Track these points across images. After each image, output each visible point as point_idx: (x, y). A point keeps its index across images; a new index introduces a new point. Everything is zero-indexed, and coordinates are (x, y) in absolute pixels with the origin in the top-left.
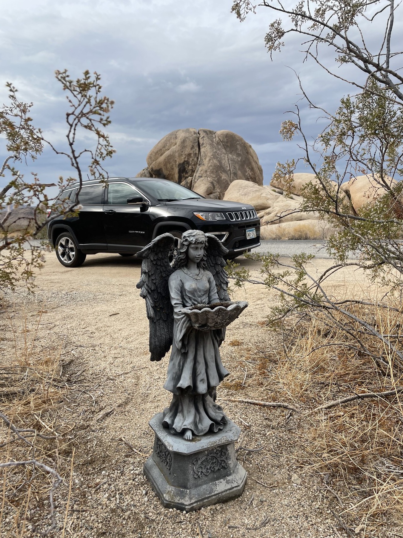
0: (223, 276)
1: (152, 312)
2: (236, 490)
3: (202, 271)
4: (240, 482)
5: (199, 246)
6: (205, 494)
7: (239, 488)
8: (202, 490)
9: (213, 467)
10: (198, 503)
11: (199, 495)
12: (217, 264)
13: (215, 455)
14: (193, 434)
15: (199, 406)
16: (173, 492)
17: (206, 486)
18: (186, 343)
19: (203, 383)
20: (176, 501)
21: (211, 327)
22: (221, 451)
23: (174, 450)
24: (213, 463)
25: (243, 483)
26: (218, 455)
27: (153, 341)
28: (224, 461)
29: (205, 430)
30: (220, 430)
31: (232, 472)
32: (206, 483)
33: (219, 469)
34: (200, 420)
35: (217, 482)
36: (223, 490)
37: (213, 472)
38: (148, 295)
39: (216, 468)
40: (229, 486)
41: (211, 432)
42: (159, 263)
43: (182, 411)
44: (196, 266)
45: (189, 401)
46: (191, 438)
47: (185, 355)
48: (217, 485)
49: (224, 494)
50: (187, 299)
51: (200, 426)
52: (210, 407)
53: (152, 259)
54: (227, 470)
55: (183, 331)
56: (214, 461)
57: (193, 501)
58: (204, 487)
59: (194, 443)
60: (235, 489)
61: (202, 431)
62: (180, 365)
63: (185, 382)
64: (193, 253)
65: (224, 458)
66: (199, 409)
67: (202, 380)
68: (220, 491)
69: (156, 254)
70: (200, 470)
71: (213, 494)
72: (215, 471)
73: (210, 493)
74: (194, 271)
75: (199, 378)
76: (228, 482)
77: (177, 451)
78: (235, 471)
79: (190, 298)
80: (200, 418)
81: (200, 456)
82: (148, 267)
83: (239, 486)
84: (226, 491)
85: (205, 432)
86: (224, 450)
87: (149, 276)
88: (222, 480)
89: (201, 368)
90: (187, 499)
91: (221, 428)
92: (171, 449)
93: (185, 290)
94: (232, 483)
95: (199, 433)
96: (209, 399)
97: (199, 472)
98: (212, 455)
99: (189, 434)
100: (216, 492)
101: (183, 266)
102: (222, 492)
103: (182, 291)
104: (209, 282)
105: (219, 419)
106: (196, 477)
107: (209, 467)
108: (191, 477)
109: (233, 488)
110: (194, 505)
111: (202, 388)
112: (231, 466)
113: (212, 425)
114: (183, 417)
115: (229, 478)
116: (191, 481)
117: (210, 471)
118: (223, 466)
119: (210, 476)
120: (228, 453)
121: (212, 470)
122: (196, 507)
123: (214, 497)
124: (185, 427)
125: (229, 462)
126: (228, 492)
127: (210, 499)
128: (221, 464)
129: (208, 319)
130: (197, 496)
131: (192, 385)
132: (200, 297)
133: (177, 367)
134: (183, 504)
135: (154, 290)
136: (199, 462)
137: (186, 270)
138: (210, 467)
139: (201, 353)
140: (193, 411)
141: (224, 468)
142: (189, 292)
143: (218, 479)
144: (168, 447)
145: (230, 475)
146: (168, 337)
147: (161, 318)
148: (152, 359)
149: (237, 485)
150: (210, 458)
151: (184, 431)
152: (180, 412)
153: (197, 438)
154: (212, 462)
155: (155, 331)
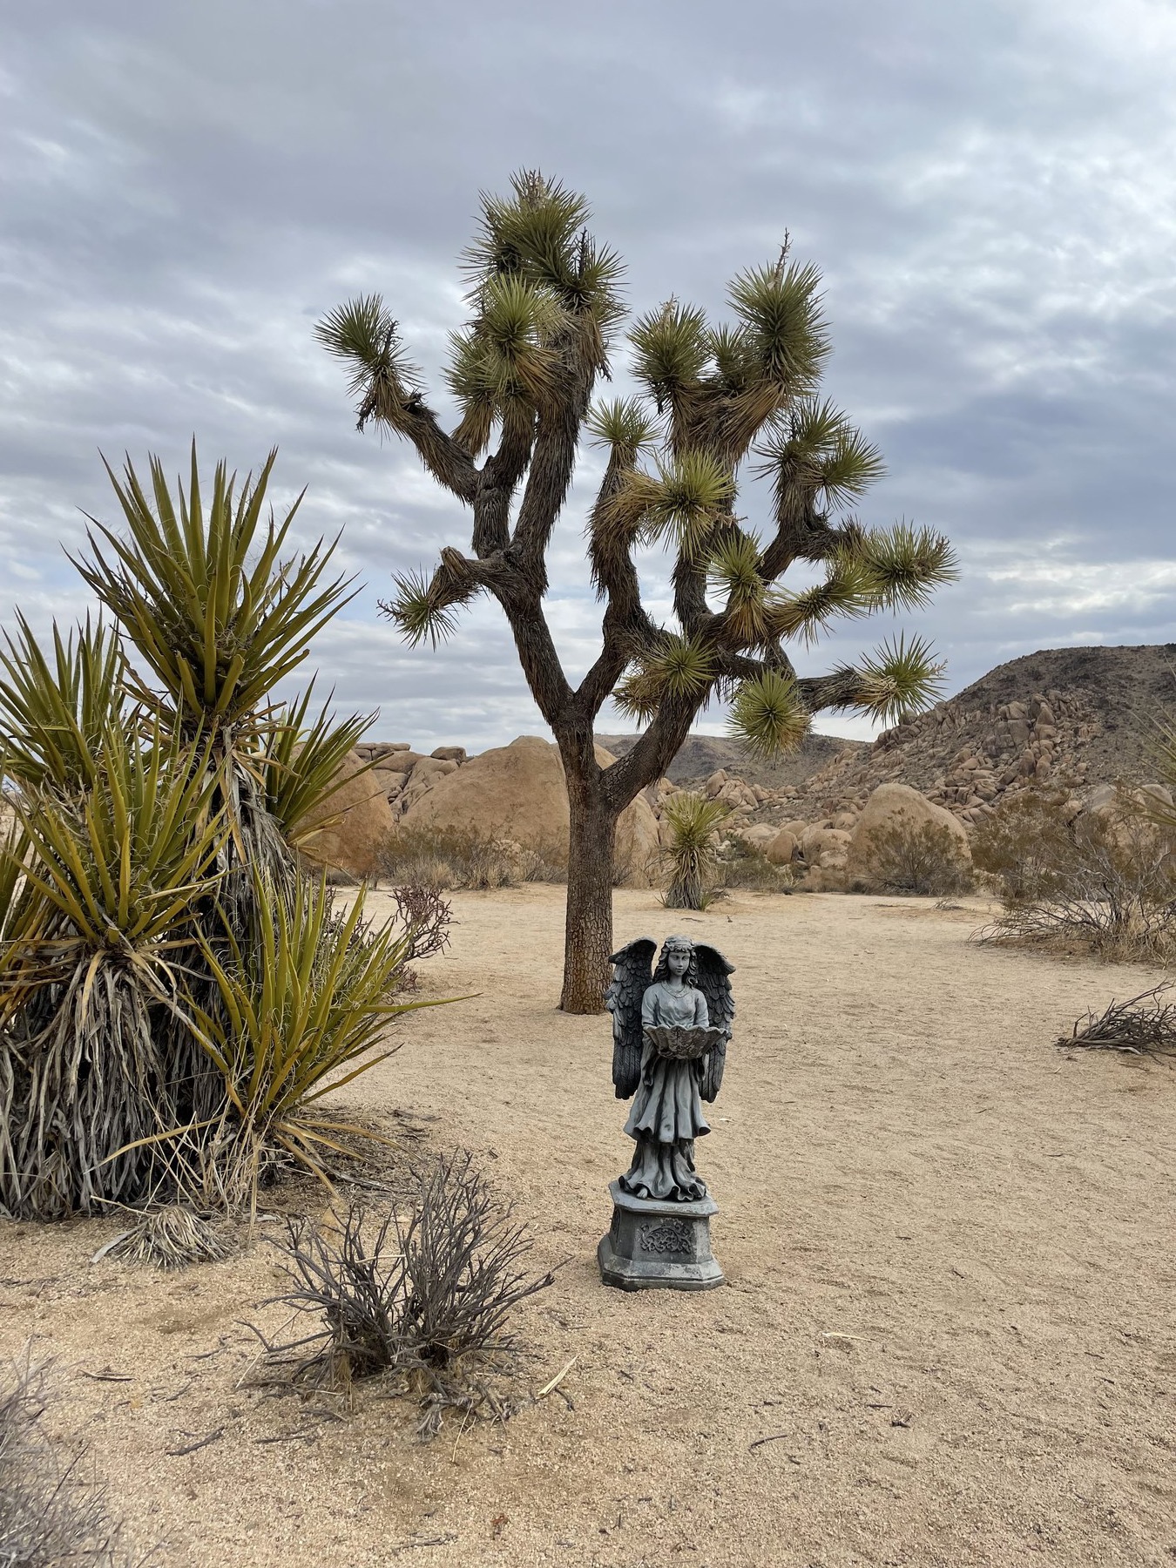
1: (618, 1031)
2: (697, 1284)
3: (687, 988)
4: (707, 1278)
5: (681, 955)
6: (652, 1272)
7: (702, 1283)
8: (650, 1267)
9: (670, 1245)
10: (641, 1280)
11: (643, 1270)
12: (720, 985)
13: (674, 1229)
14: (649, 1195)
16: (614, 1261)
17: (656, 1264)
18: (651, 1073)
20: (616, 1271)
21: (674, 1054)
22: (684, 1227)
24: (670, 1239)
25: (711, 1281)
26: (679, 1231)
27: (617, 1068)
28: (687, 1243)
29: (665, 1193)
30: (686, 1201)
31: (697, 1262)
32: (655, 1260)
33: (678, 1250)
34: (663, 1181)
35: (672, 1264)
36: (678, 1276)
37: (669, 1250)
38: (617, 1011)
39: (674, 1248)
40: (687, 1276)
41: (672, 1197)
42: (639, 973)
43: (643, 1167)
44: (680, 980)
46: (646, 1197)
47: (649, 1089)
48: (672, 1269)
49: (678, 1281)
50: (660, 1020)
51: (660, 1187)
52: (681, 1170)
53: (629, 967)
54: (690, 1256)
55: (648, 1056)
56: (672, 1236)
57: (634, 1275)
58: (653, 1264)
60: (695, 1282)
61: (661, 1194)
62: (644, 1103)
63: (648, 1122)
64: (673, 963)
65: (686, 1238)
66: (665, 1164)
67: (667, 1126)
68: (673, 1276)
69: (635, 961)
70: (651, 1241)
71: (664, 1276)
72: (672, 1250)
73: (659, 1274)
74: (677, 986)
75: (664, 1123)
76: (687, 1270)
78: (704, 1263)
79: (664, 1020)
80: (663, 1179)
81: (653, 1223)
82: (621, 975)
83: (703, 1281)
84: (683, 1279)
85: (665, 1195)
86: (687, 1227)
87: (623, 988)
88: (679, 1265)
89: (669, 1110)
90: (628, 1269)
91: (688, 1197)
93: (659, 1008)
94: (693, 1273)
95: (656, 1194)
96: (680, 1159)
97: (649, 1243)
98: (669, 1227)
99: (644, 1192)
100: (668, 1276)
101: (663, 980)
102: (676, 1278)
103: (656, 1010)
104: (697, 1004)
105: (690, 1187)
106: (645, 1248)
107: (663, 1242)
108: (637, 1245)
109: (693, 1279)
110: (635, 1279)
111: (667, 1136)
112: (699, 1253)
113: (676, 1190)
115: (689, 1266)
116: (637, 1252)
117: (664, 1247)
118: (684, 1248)
119: (666, 1255)
120: (694, 1234)
121: (668, 1247)
122: (637, 1282)
123: (663, 1280)
124: (640, 1183)
125: (696, 1248)
126: (687, 1280)
127: (658, 1281)
128: (681, 1244)
129: (667, 1039)
131: (653, 1129)
132: (678, 1020)
133: (641, 1106)
134: (622, 1275)
135: (628, 1007)
136: (651, 1230)
137: (665, 984)
138: (666, 1243)
139: (671, 1089)
140: (655, 1167)
141: (684, 1250)
142: (664, 1011)
143: (674, 1262)
145: (693, 1264)
147: (633, 1042)
148: (618, 1096)
149: (700, 1278)
150: (667, 1230)
151: (639, 1187)
154: (668, 1236)
155: (622, 1057)
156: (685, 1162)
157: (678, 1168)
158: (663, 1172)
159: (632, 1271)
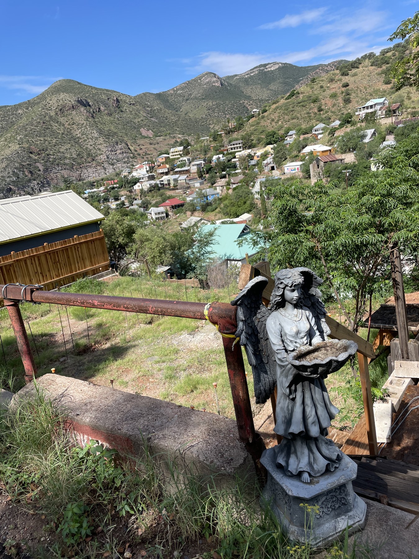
0: (319, 307)
1: (254, 360)
3: (300, 310)
4: (361, 516)
6: (329, 532)
7: (361, 522)
8: (325, 529)
9: (334, 506)
10: (324, 542)
11: (323, 534)
13: (334, 494)
14: (310, 476)
15: (312, 447)
16: (296, 532)
17: (328, 524)
18: (293, 389)
19: (315, 425)
22: (340, 489)
23: (295, 495)
24: (333, 502)
25: (364, 516)
26: (338, 494)
27: (257, 387)
28: (344, 498)
29: (321, 471)
30: (336, 468)
31: (352, 507)
32: (328, 521)
33: (339, 507)
34: (315, 460)
35: (339, 519)
36: (346, 527)
38: (248, 342)
39: (337, 506)
40: (351, 522)
41: (328, 471)
43: (295, 452)
44: (293, 306)
45: (302, 443)
46: (309, 481)
47: (293, 401)
48: (340, 522)
50: (288, 343)
51: (315, 466)
53: (246, 304)
54: (348, 506)
55: (290, 378)
56: (334, 499)
57: (318, 540)
58: (327, 525)
59: (313, 486)
60: (358, 524)
61: (319, 472)
62: (289, 409)
63: (297, 427)
64: (289, 295)
65: (343, 496)
66: (313, 449)
67: (313, 423)
68: (343, 528)
70: (322, 510)
71: (337, 531)
72: (336, 508)
73: (334, 531)
74: (292, 311)
75: (310, 422)
76: (350, 518)
77: (297, 496)
78: (355, 505)
79: (291, 341)
80: (314, 458)
81: (320, 497)
82: (243, 313)
83: (361, 520)
85: (322, 473)
86: (343, 489)
88: (343, 517)
89: (311, 411)
90: (312, 539)
91: (337, 466)
92: (290, 493)
93: (286, 334)
94: (354, 518)
95: (315, 474)
97: (320, 512)
98: (332, 494)
99: (306, 476)
100: (339, 530)
101: (280, 308)
103: (282, 335)
104: (308, 320)
105: (334, 457)
106: (319, 517)
107: (329, 506)
108: (313, 518)
109: (356, 523)
110: (320, 544)
111: (314, 431)
112: (351, 501)
113: (328, 465)
114: (297, 458)
115: (350, 514)
116: (314, 522)
117: (331, 509)
118: (343, 503)
119: (332, 514)
120: (347, 490)
121: (333, 508)
123: (338, 534)
124: (301, 470)
125: (349, 498)
127: (334, 537)
128: (341, 501)
130: (321, 535)
131: (304, 430)
132: (302, 338)
135: (252, 335)
136: (320, 503)
137: (282, 310)
138: (331, 506)
139: (308, 395)
140: (306, 451)
142: (290, 335)
143: (339, 516)
144: (287, 491)
145: (351, 510)
146: (272, 380)
147: (262, 361)
148: (258, 402)
149: (359, 520)
150: (330, 497)
151: (301, 473)
152: (293, 453)
153: (315, 479)
154: (332, 500)
155: (259, 376)
157: (321, 445)
158: (313, 453)
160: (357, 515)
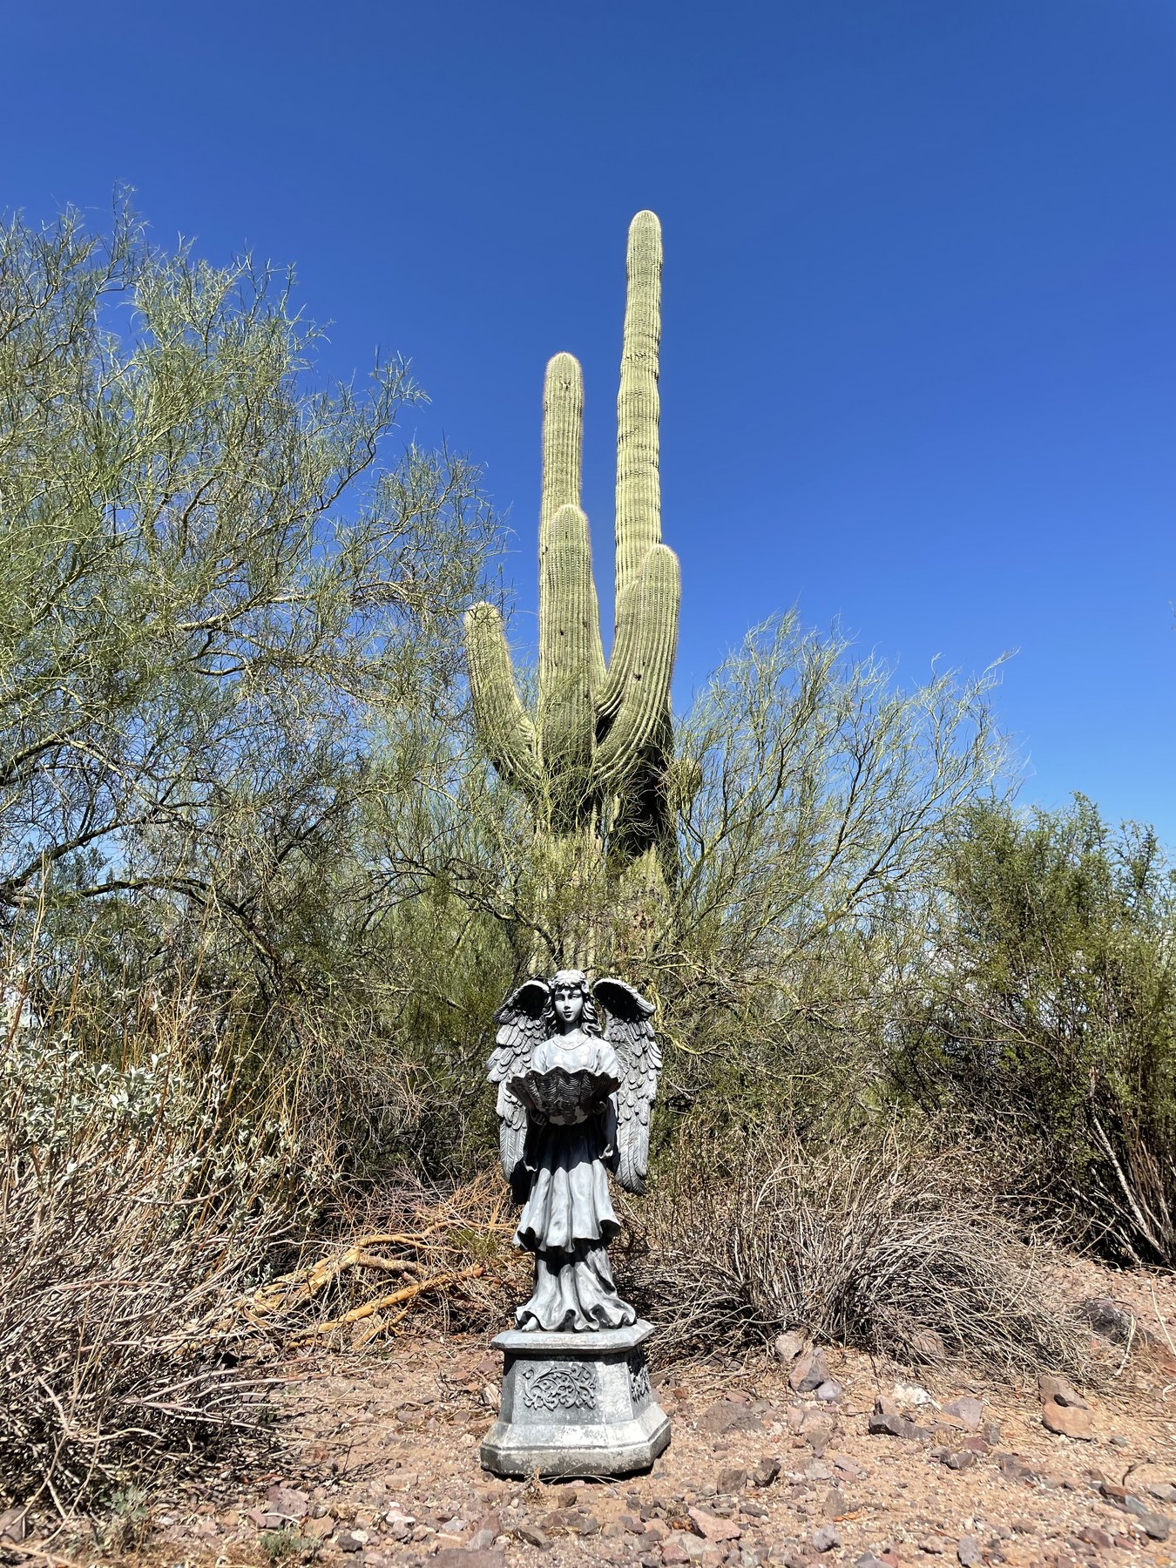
2: (599, 1454)
3: (584, 1037)
5: (568, 993)
6: (537, 1440)
7: (605, 1451)
8: (535, 1432)
9: (565, 1397)
10: (521, 1452)
11: (525, 1437)
13: (569, 1373)
14: (538, 1324)
15: (562, 1280)
17: (543, 1427)
18: (536, 1154)
19: (559, 1229)
22: (583, 1369)
24: (564, 1388)
26: (576, 1375)
28: (588, 1392)
29: (558, 1321)
30: (588, 1329)
31: (605, 1419)
32: (546, 1421)
33: (576, 1405)
35: (567, 1427)
36: (573, 1444)
37: (563, 1405)
39: (571, 1401)
40: (586, 1442)
41: (566, 1325)
43: (538, 1292)
44: (575, 1031)
47: (535, 1177)
48: (566, 1433)
49: (571, 1451)
51: (554, 1315)
52: (588, 1290)
54: (594, 1412)
56: (566, 1384)
57: (511, 1445)
58: (541, 1427)
60: (597, 1450)
61: (554, 1322)
63: (531, 1220)
65: (586, 1384)
66: (562, 1285)
67: (558, 1223)
68: (566, 1444)
70: (537, 1392)
71: (551, 1444)
72: (568, 1405)
73: (547, 1441)
74: (572, 1036)
75: (554, 1220)
76: (587, 1434)
80: (561, 1303)
81: (539, 1365)
83: (605, 1447)
84: (580, 1448)
85: (557, 1325)
86: (588, 1368)
88: (577, 1427)
89: (560, 1202)
90: (505, 1439)
94: (597, 1438)
95: (548, 1326)
96: (585, 1274)
97: (535, 1396)
98: (563, 1370)
99: (531, 1324)
100: (558, 1444)
102: (570, 1448)
106: (529, 1404)
107: (554, 1393)
108: (518, 1400)
109: (595, 1447)
110: (513, 1452)
111: (556, 1237)
112: (605, 1409)
113: (570, 1315)
115: (591, 1427)
116: (519, 1411)
117: (556, 1402)
118: (584, 1401)
119: (559, 1413)
120: (598, 1378)
121: (562, 1400)
122: (515, 1457)
123: (551, 1451)
125: (600, 1398)
126: (582, 1450)
127: (544, 1451)
128: (580, 1395)
130: (521, 1439)
131: (537, 1229)
134: (496, 1447)
136: (537, 1376)
138: (558, 1394)
140: (550, 1286)
141: (586, 1403)
143: (571, 1423)
145: (597, 1424)
149: (603, 1444)
150: (559, 1375)
151: (527, 1316)
154: (562, 1384)
156: (593, 1276)
157: (581, 1286)
159: (510, 1439)
160: (604, 1435)
